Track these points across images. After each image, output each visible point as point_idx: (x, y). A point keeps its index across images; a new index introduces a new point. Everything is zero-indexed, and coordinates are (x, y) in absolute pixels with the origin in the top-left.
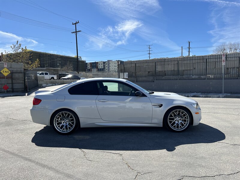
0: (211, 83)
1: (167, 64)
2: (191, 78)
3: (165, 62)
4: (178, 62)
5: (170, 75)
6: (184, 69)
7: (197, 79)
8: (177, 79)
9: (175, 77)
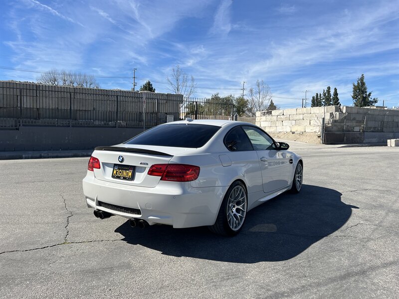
0: (124, 133)
1: (41, 95)
2: (93, 125)
3: (38, 91)
4: (71, 95)
5: (52, 118)
6: (76, 109)
7: (103, 127)
8: (69, 126)
9: (65, 122)
